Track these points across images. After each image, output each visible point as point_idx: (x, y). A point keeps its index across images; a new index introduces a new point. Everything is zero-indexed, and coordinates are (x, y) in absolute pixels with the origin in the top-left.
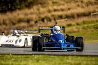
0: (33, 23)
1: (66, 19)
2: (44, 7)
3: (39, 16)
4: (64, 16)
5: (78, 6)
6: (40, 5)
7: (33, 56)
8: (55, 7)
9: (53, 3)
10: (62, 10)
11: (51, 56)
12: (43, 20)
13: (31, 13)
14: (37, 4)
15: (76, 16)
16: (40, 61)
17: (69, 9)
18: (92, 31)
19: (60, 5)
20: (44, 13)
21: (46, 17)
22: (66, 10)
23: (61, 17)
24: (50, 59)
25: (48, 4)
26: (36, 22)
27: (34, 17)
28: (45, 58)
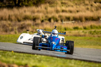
0: (39, 21)
1: (73, 22)
2: (52, 7)
3: (46, 15)
4: (71, 18)
5: (88, 9)
6: (48, 4)
7: (36, 55)
8: (64, 8)
9: (62, 3)
10: (71, 12)
11: (54, 58)
12: (50, 20)
13: (38, 12)
14: (46, 3)
15: (84, 19)
16: (42, 62)
17: (78, 11)
18: (99, 37)
19: (69, 6)
20: (51, 12)
21: (53, 17)
22: (74, 12)
23: (68, 19)
24: (53, 61)
25: (57, 4)
26: (42, 21)
27: (41, 15)
28: (48, 59)
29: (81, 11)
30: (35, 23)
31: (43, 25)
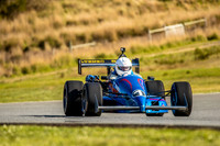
0: (18, 51)
1: (93, 43)
2: (43, 16)
3: (33, 35)
4: (88, 37)
5: (121, 13)
6: (34, 12)
7: (5, 126)
8: (69, 17)
9: (64, 6)
10: (85, 23)
11: (46, 128)
12: (41, 45)
13: (14, 30)
14: (28, 9)
15: (115, 36)
16: (18, 139)
17: (100, 20)
19: (80, 10)
20: (43, 29)
21: (49, 39)
22: (94, 23)
23: (81, 39)
24: (43, 134)
25: (53, 8)
26: (26, 50)
27: (21, 38)
28: (31, 133)
29: (108, 19)
30: (9, 56)
31: (27, 59)
